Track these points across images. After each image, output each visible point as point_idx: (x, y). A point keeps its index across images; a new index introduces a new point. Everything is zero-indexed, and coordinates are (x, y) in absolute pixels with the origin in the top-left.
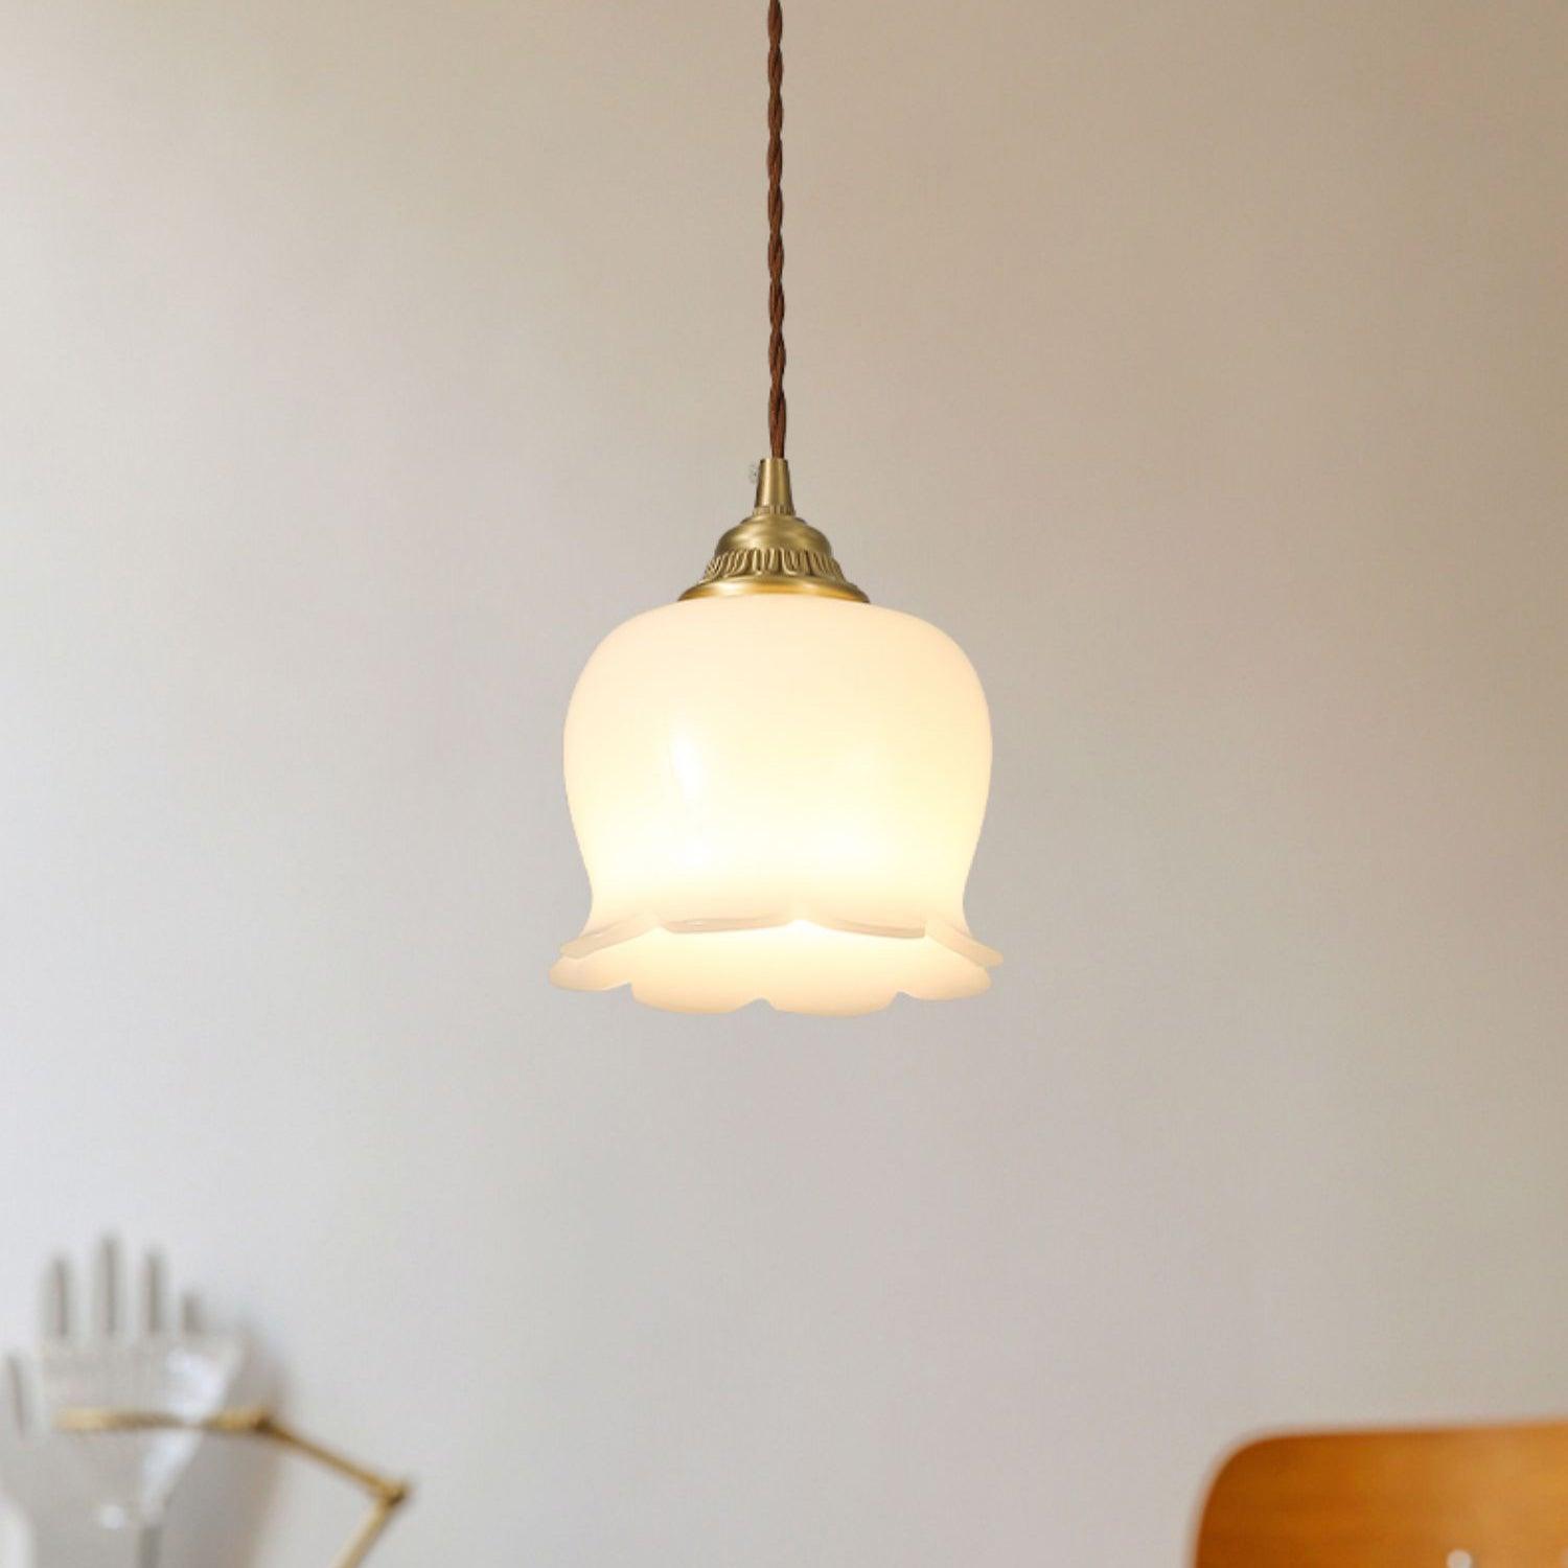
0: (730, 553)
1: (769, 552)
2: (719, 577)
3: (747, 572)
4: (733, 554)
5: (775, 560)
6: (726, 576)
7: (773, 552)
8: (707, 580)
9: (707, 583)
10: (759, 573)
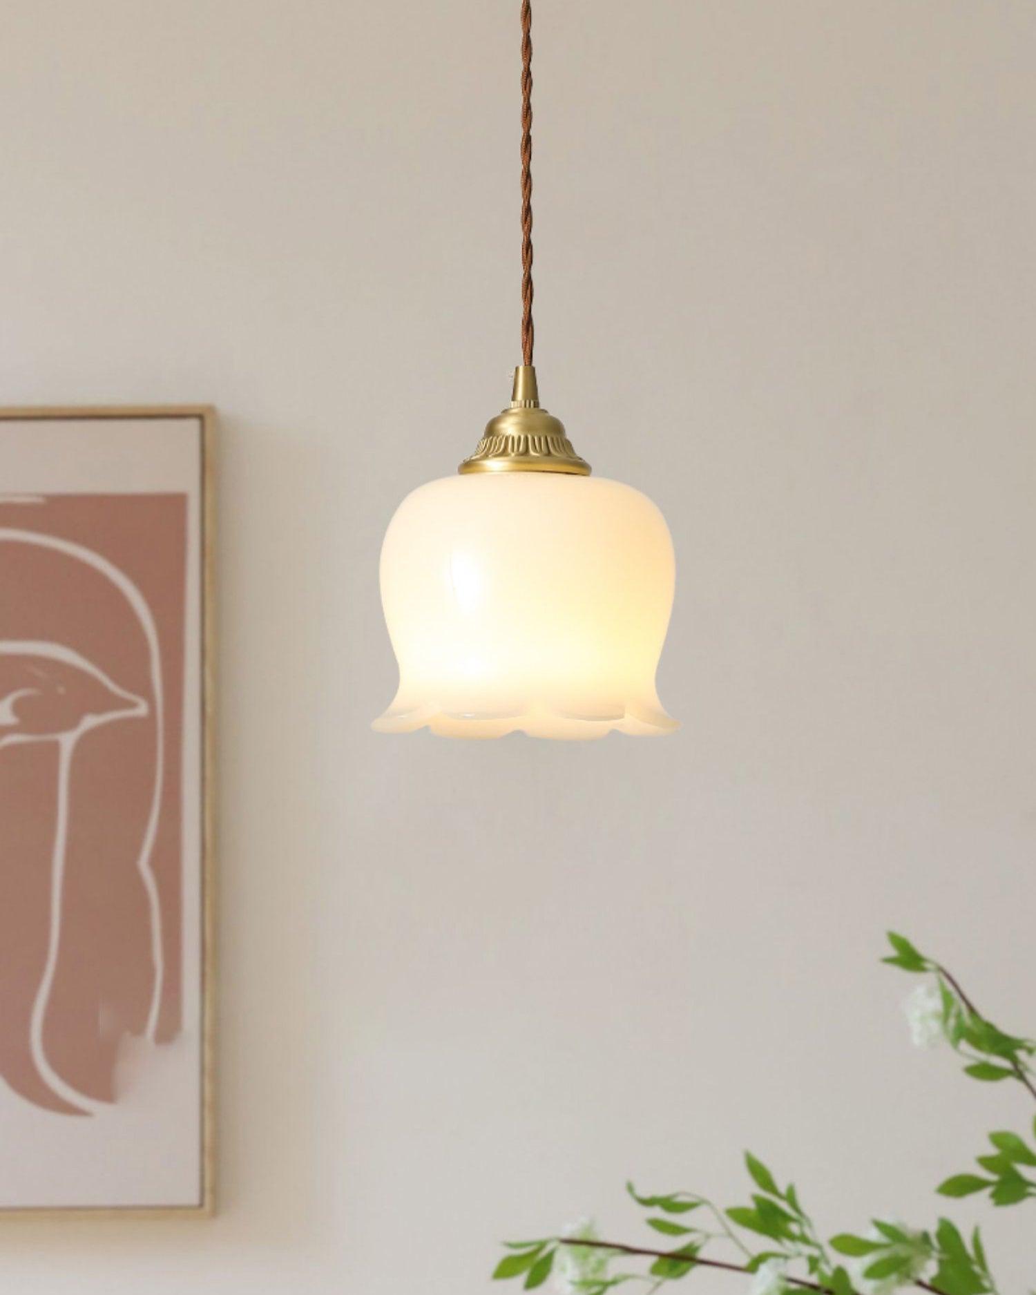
0: (494, 436)
1: (519, 438)
2: (486, 456)
3: (504, 453)
4: (495, 438)
5: (523, 445)
6: (490, 456)
7: (522, 437)
8: (478, 457)
9: (477, 460)
10: (513, 455)
